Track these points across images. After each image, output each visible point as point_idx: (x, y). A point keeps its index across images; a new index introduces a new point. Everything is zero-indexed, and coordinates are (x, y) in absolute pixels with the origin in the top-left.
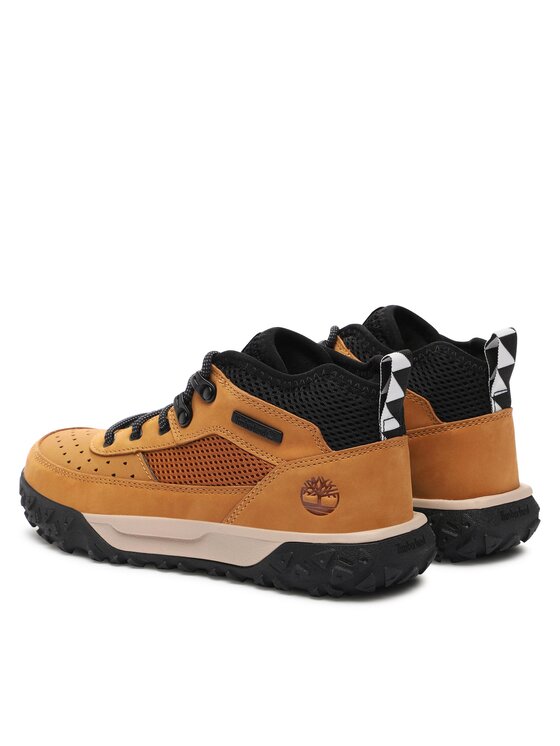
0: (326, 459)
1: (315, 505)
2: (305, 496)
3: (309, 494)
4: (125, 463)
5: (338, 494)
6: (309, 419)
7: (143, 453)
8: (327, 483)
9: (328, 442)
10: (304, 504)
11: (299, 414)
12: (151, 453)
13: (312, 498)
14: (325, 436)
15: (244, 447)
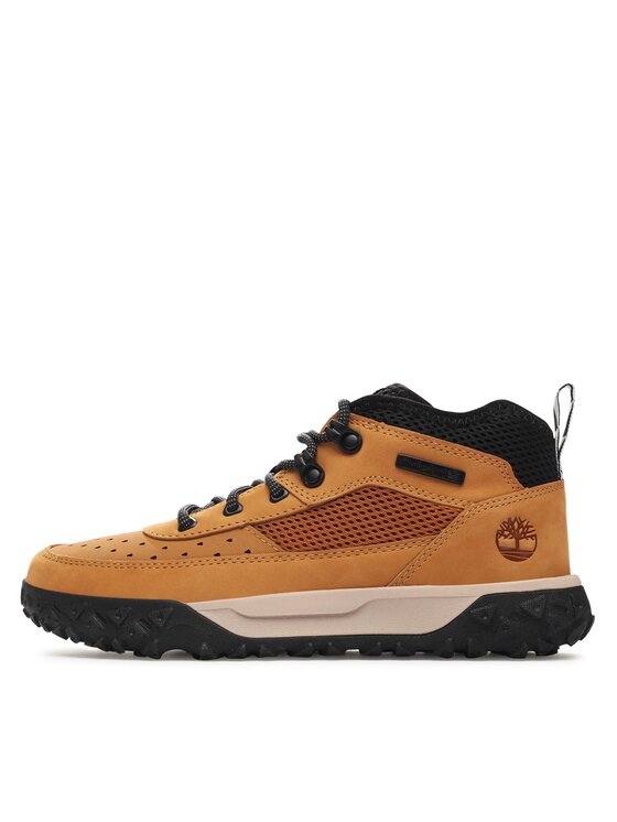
0: (520, 497)
1: (513, 550)
2: (501, 539)
3: (506, 537)
4: (230, 540)
5: (535, 535)
6: (496, 454)
7: (253, 525)
8: (525, 524)
9: (519, 477)
10: (500, 549)
11: (485, 450)
12: (266, 523)
13: (509, 542)
14: (515, 471)
15: (414, 494)
